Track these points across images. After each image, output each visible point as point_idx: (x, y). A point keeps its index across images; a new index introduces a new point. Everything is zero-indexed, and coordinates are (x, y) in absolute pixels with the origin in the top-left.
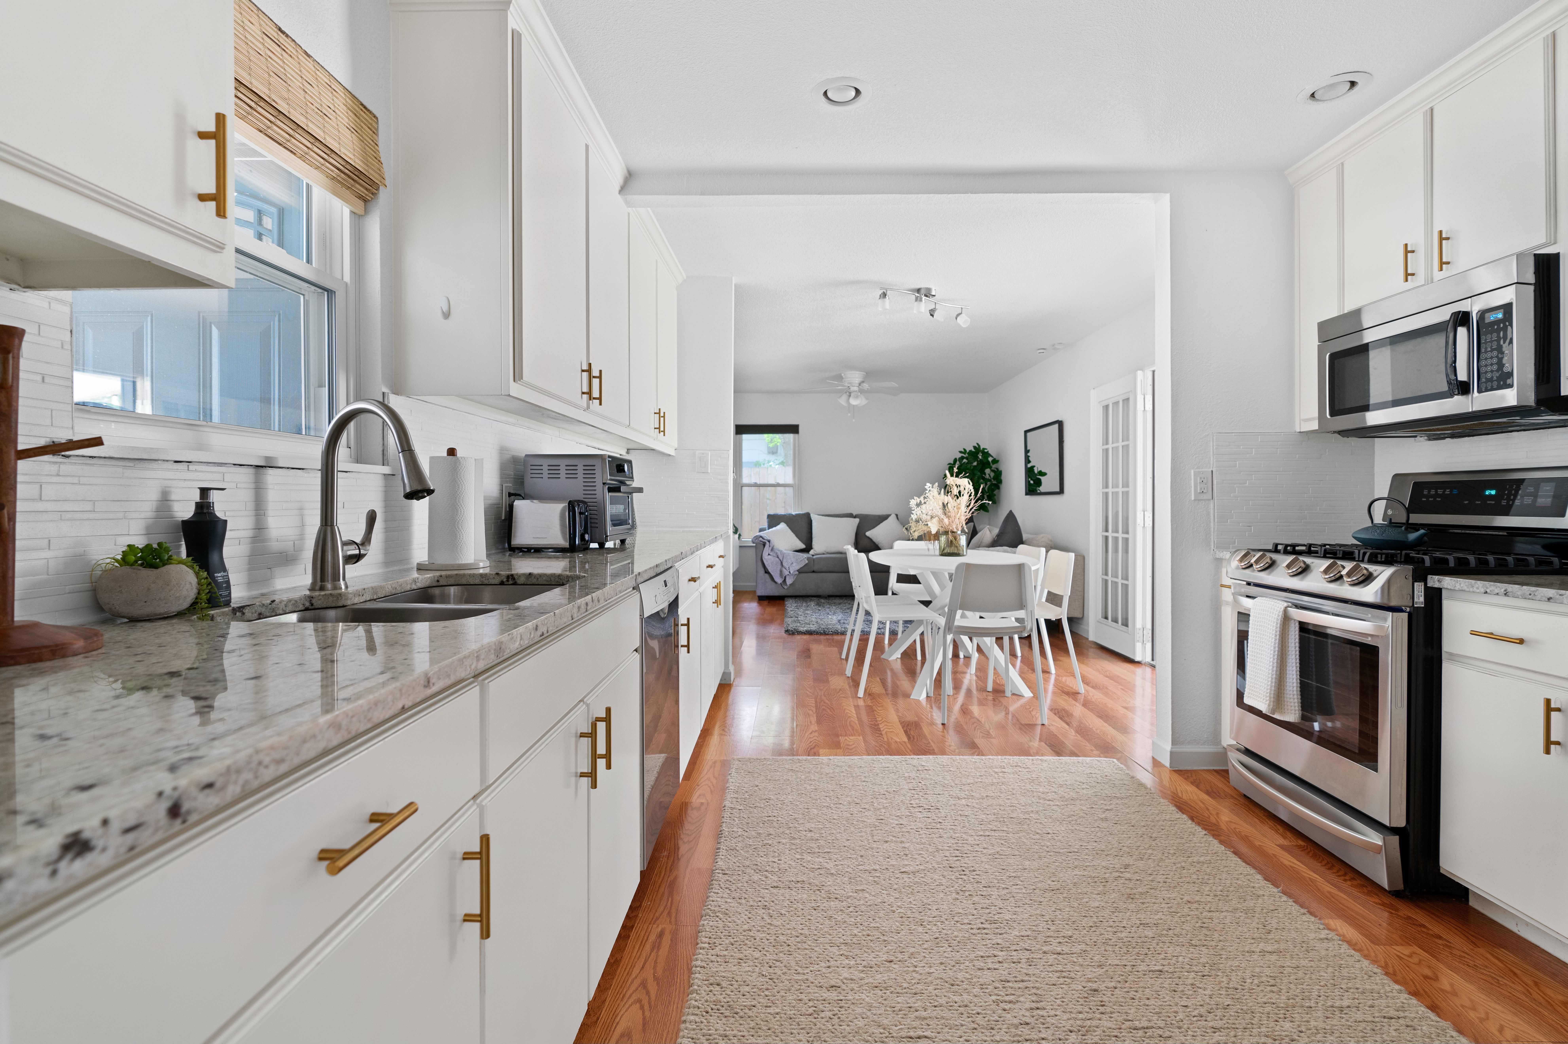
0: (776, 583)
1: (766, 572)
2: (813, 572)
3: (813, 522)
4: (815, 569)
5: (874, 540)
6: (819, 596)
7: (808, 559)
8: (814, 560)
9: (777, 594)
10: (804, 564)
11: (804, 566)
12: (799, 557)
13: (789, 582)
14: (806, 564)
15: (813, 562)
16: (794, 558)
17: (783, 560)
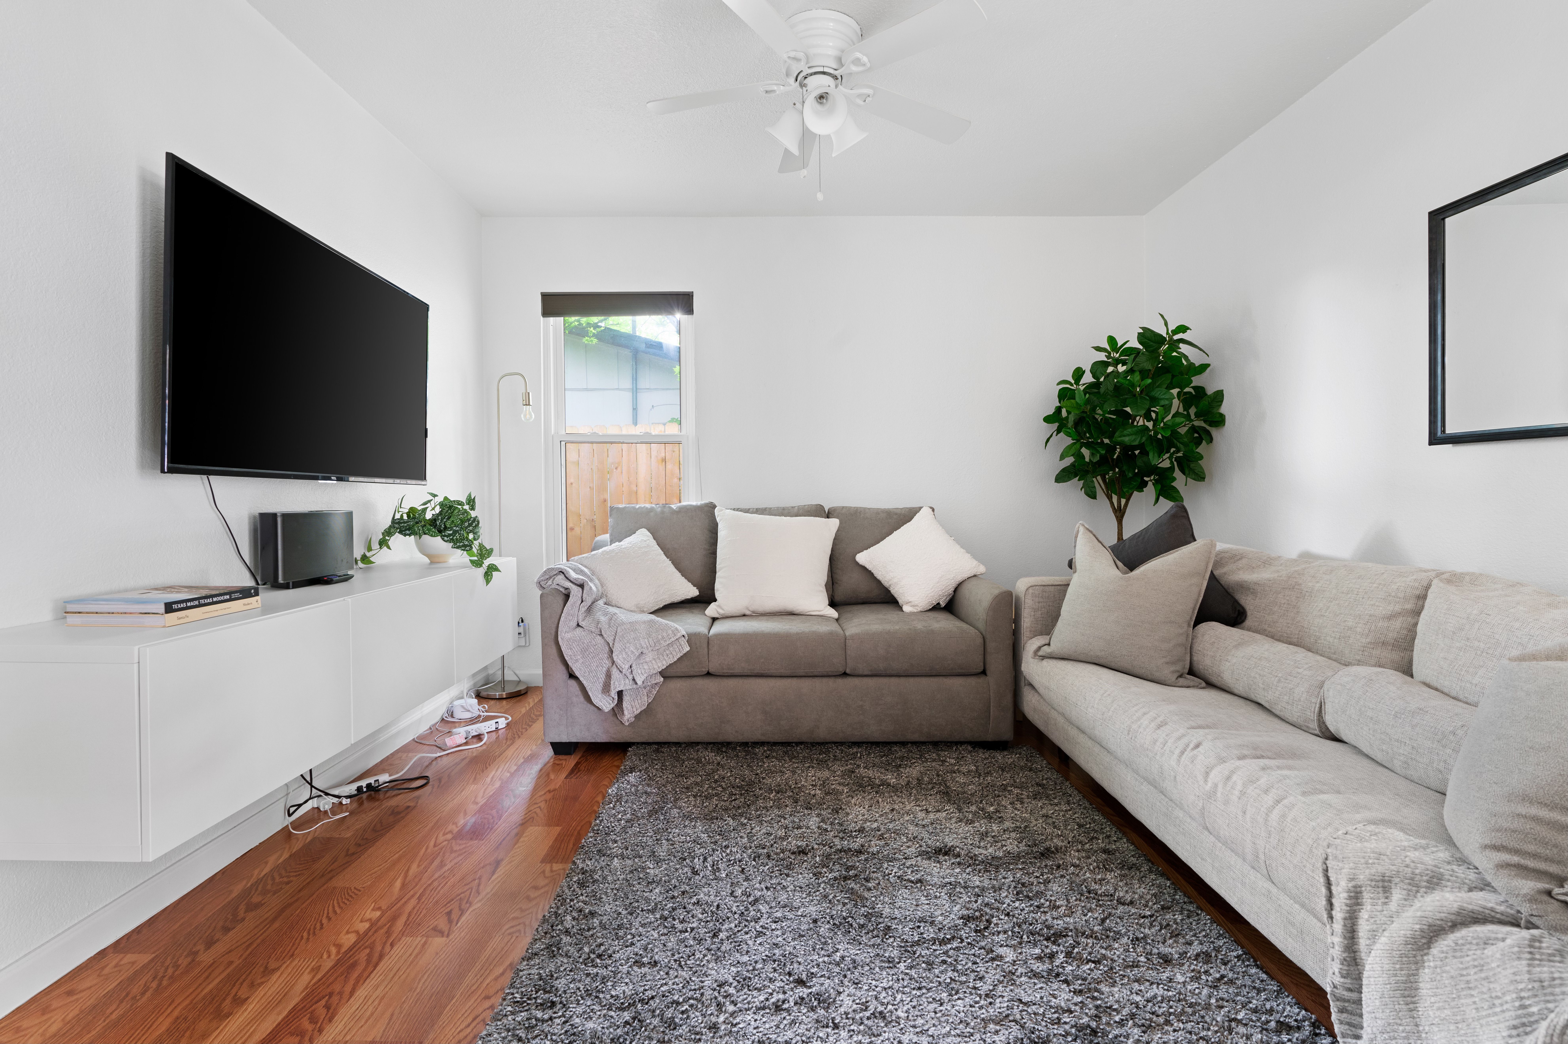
0: (596, 706)
1: (568, 677)
2: (708, 674)
3: (720, 527)
4: (713, 667)
5: (879, 575)
7: (692, 638)
8: (708, 640)
9: (602, 738)
10: (679, 656)
11: (679, 659)
12: (665, 634)
13: (631, 709)
14: (685, 654)
15: (705, 645)
16: (649, 635)
17: (613, 644)
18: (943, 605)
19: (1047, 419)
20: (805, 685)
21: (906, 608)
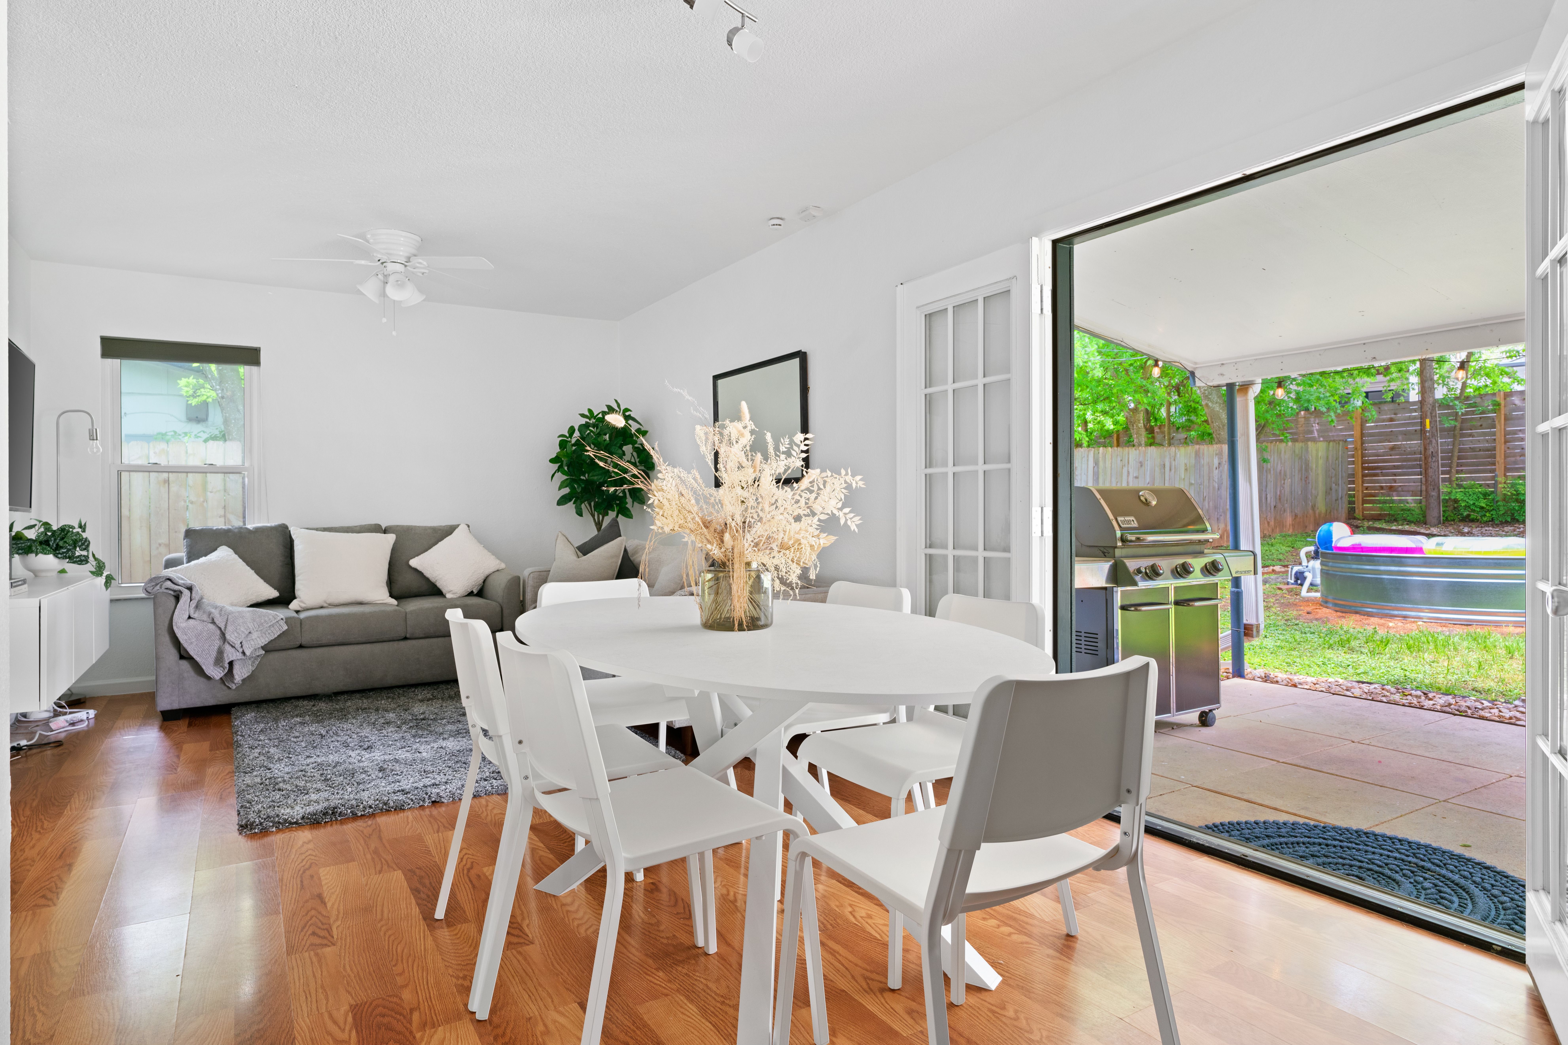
0: (208, 678)
1: (182, 657)
2: (301, 647)
3: (296, 543)
4: (305, 640)
5: (428, 574)
6: (313, 697)
7: (288, 621)
8: (301, 621)
9: (211, 702)
10: (279, 633)
11: (279, 636)
12: (266, 619)
13: (240, 674)
14: (284, 632)
15: (299, 626)
16: (254, 620)
17: (226, 627)
18: (475, 592)
19: (552, 461)
20: (377, 647)
21: (448, 596)
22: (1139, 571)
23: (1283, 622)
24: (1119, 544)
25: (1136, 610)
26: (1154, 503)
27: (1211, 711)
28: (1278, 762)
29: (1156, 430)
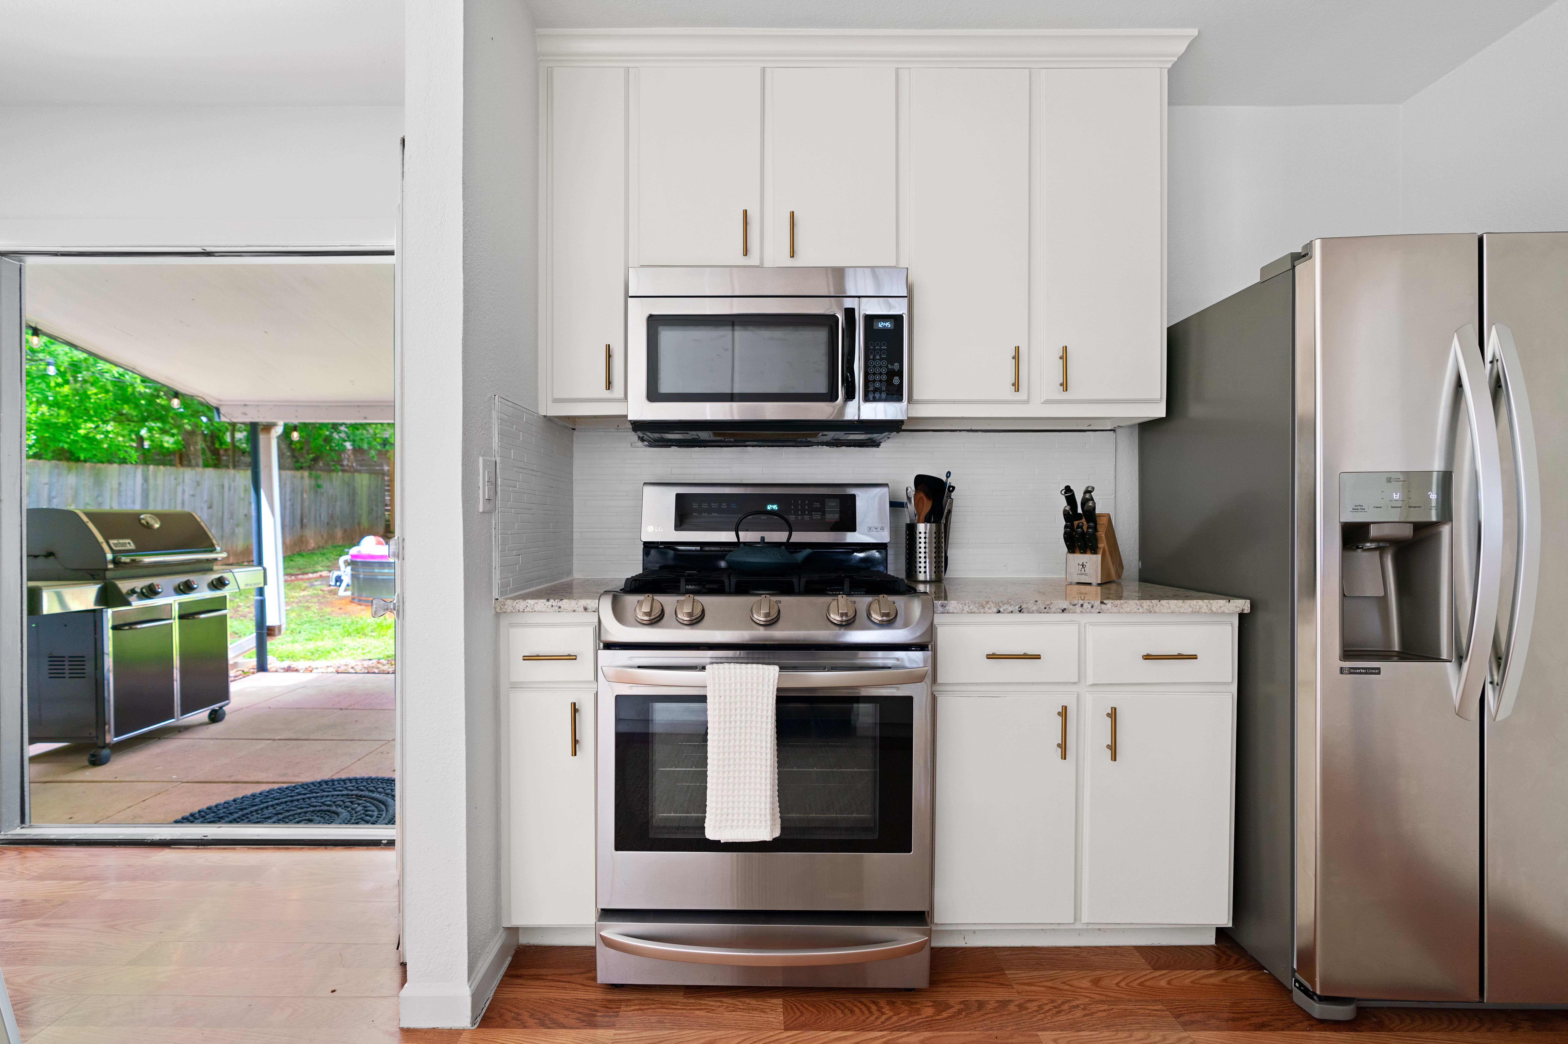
22: (133, 592)
23: (319, 618)
24: (111, 566)
25: (131, 629)
26: (157, 526)
27: (221, 708)
28: (274, 740)
29: (222, 452)
